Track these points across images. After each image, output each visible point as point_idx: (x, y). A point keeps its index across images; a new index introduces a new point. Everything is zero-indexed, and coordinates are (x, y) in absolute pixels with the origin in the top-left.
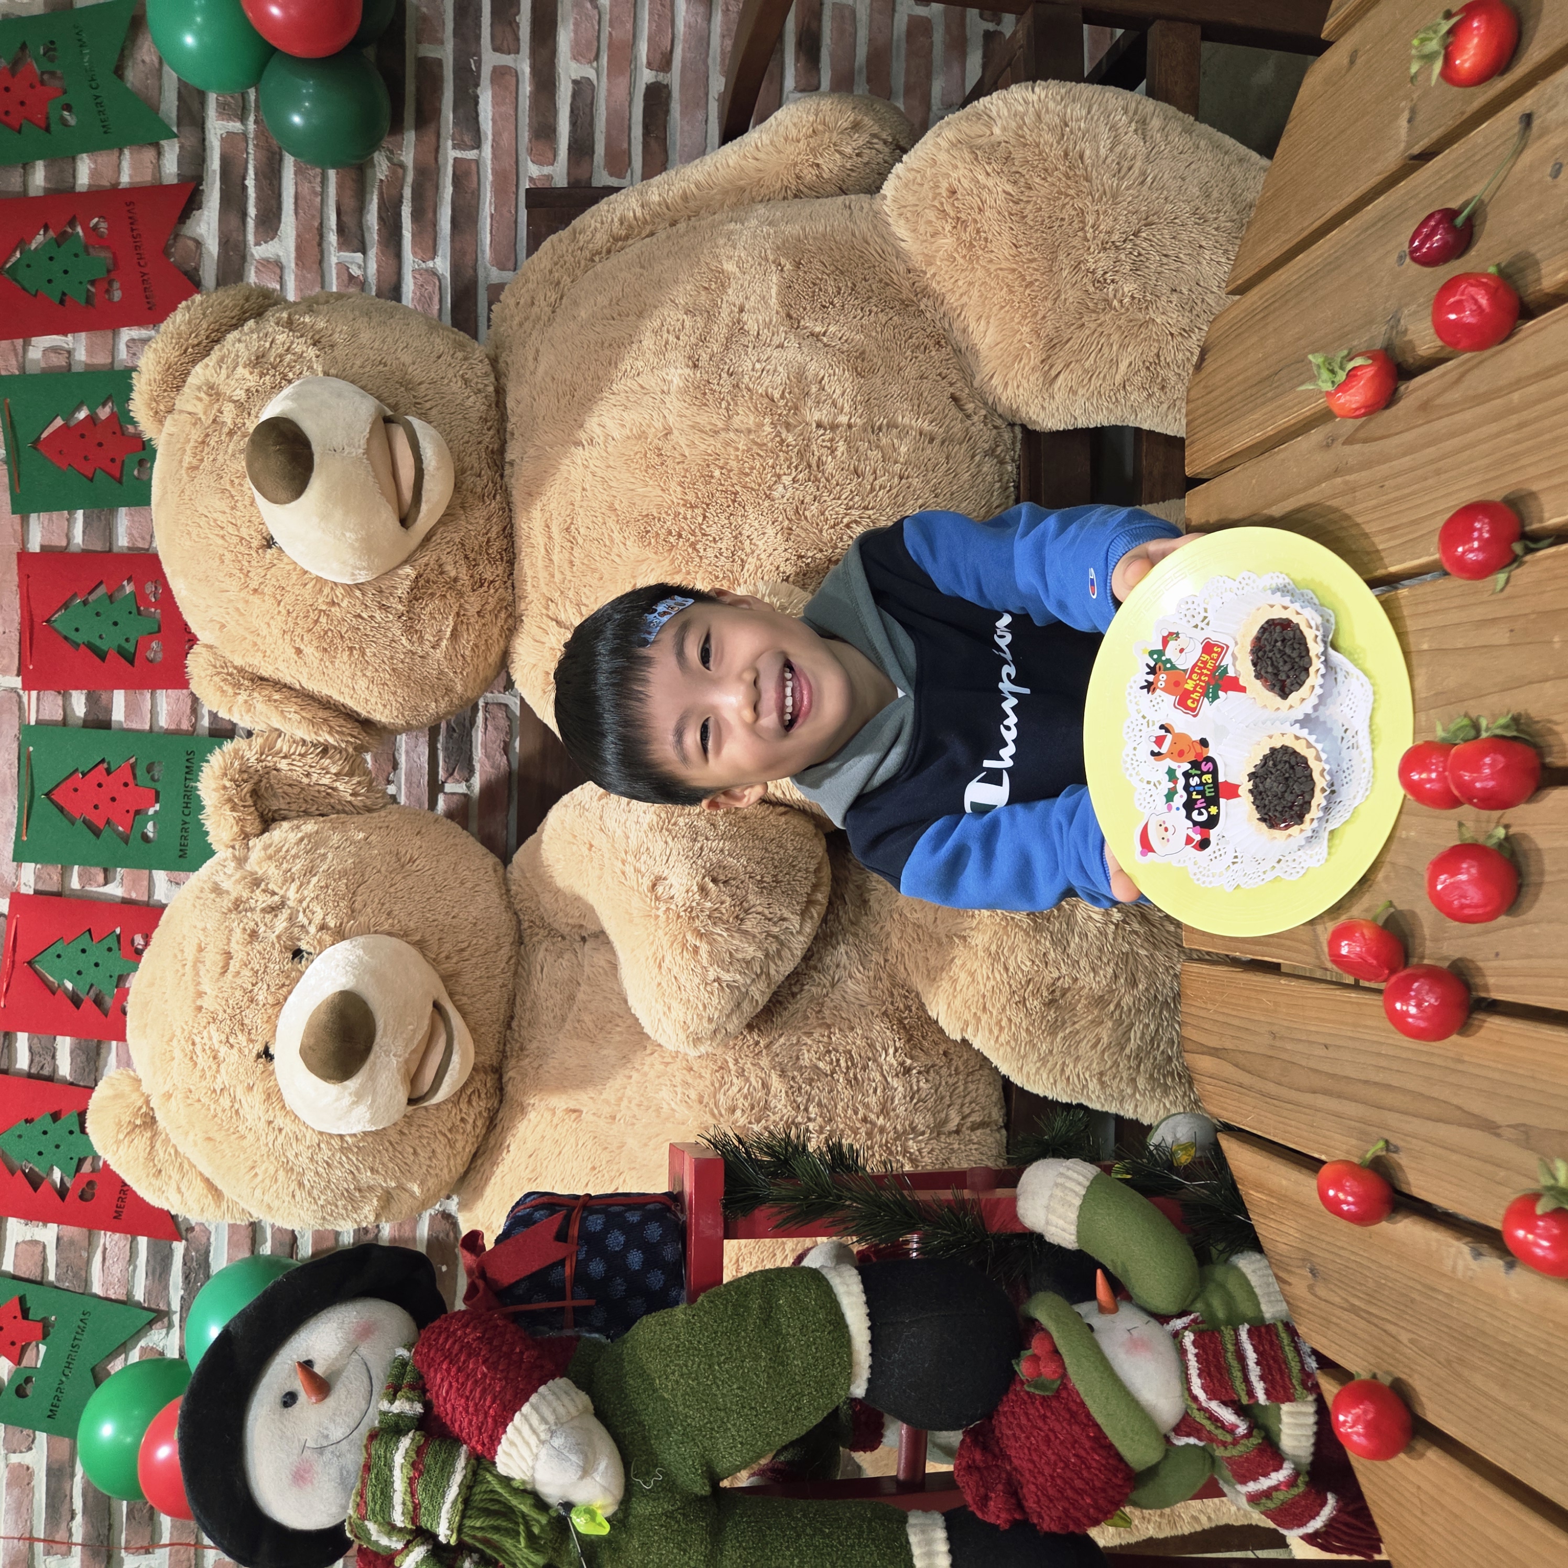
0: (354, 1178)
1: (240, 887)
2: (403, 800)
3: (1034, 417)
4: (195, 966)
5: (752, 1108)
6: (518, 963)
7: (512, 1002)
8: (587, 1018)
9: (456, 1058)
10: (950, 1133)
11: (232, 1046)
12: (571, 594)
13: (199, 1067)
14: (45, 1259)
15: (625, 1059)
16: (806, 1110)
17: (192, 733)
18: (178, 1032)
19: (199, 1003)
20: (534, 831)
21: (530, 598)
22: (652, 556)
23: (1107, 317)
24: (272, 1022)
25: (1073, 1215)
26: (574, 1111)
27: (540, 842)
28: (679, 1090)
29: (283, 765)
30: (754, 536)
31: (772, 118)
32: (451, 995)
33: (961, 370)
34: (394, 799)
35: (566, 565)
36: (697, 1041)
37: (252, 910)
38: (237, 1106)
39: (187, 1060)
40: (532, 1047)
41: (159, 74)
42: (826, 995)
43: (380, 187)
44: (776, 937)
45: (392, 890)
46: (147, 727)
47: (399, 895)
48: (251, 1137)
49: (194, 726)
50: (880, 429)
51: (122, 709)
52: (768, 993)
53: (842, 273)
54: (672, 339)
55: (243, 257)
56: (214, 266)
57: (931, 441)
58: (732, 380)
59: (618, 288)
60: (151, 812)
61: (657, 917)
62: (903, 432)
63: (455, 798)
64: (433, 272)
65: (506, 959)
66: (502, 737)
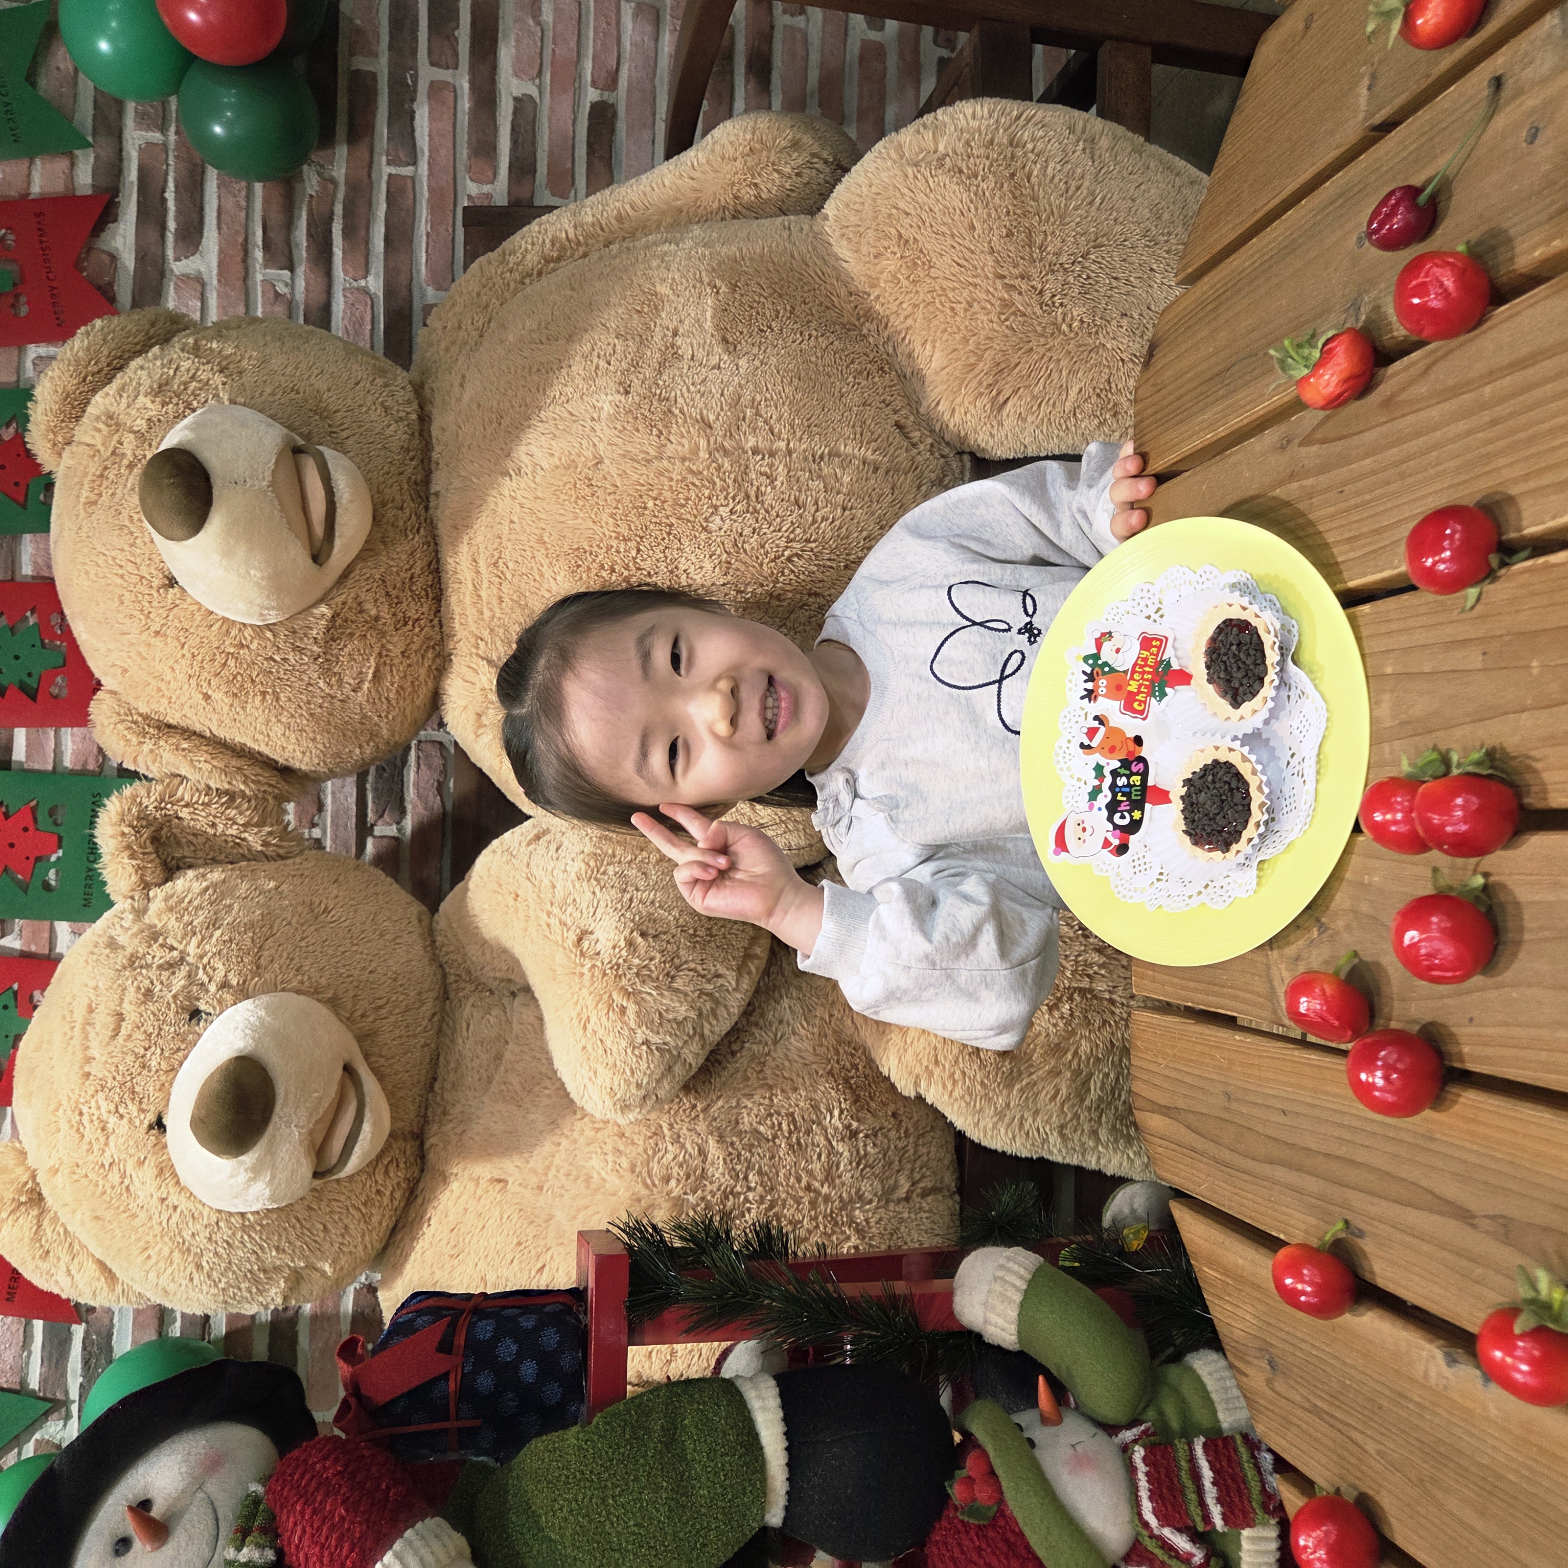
0: (258, 1258)
1: (137, 941)
2: (328, 844)
3: (984, 445)
4: (84, 1029)
5: (688, 1177)
6: (442, 1020)
7: (435, 1062)
8: (514, 1080)
9: (366, 1127)
10: (899, 1202)
11: (122, 1117)
12: (501, 632)
13: (86, 1139)
15: (554, 1124)
16: (746, 1178)
17: (99, 772)
18: (65, 1101)
19: (87, 1069)
20: (462, 879)
21: (458, 637)
23: (1055, 342)
24: (165, 1089)
25: (1013, 1313)
26: (500, 1181)
27: (467, 889)
28: (610, 1158)
29: (185, 813)
30: (691, 570)
32: (367, 1056)
33: (906, 396)
34: (318, 844)
35: (495, 602)
36: (625, 1108)
37: (151, 965)
38: (127, 1182)
39: (73, 1132)
40: (456, 1111)
41: (74, 82)
42: (768, 1054)
43: (310, 203)
44: (710, 995)
45: (303, 944)
46: (50, 767)
47: (311, 948)
48: (143, 1216)
49: (101, 766)
50: (822, 458)
51: (24, 749)
52: (703, 1055)
53: (781, 296)
54: (602, 363)
55: (162, 272)
56: (131, 282)
57: (876, 470)
58: (664, 406)
59: (549, 311)
60: (53, 858)
61: (582, 974)
62: (846, 461)
63: (385, 841)
64: (365, 291)
65: (429, 1015)
66: (436, 776)
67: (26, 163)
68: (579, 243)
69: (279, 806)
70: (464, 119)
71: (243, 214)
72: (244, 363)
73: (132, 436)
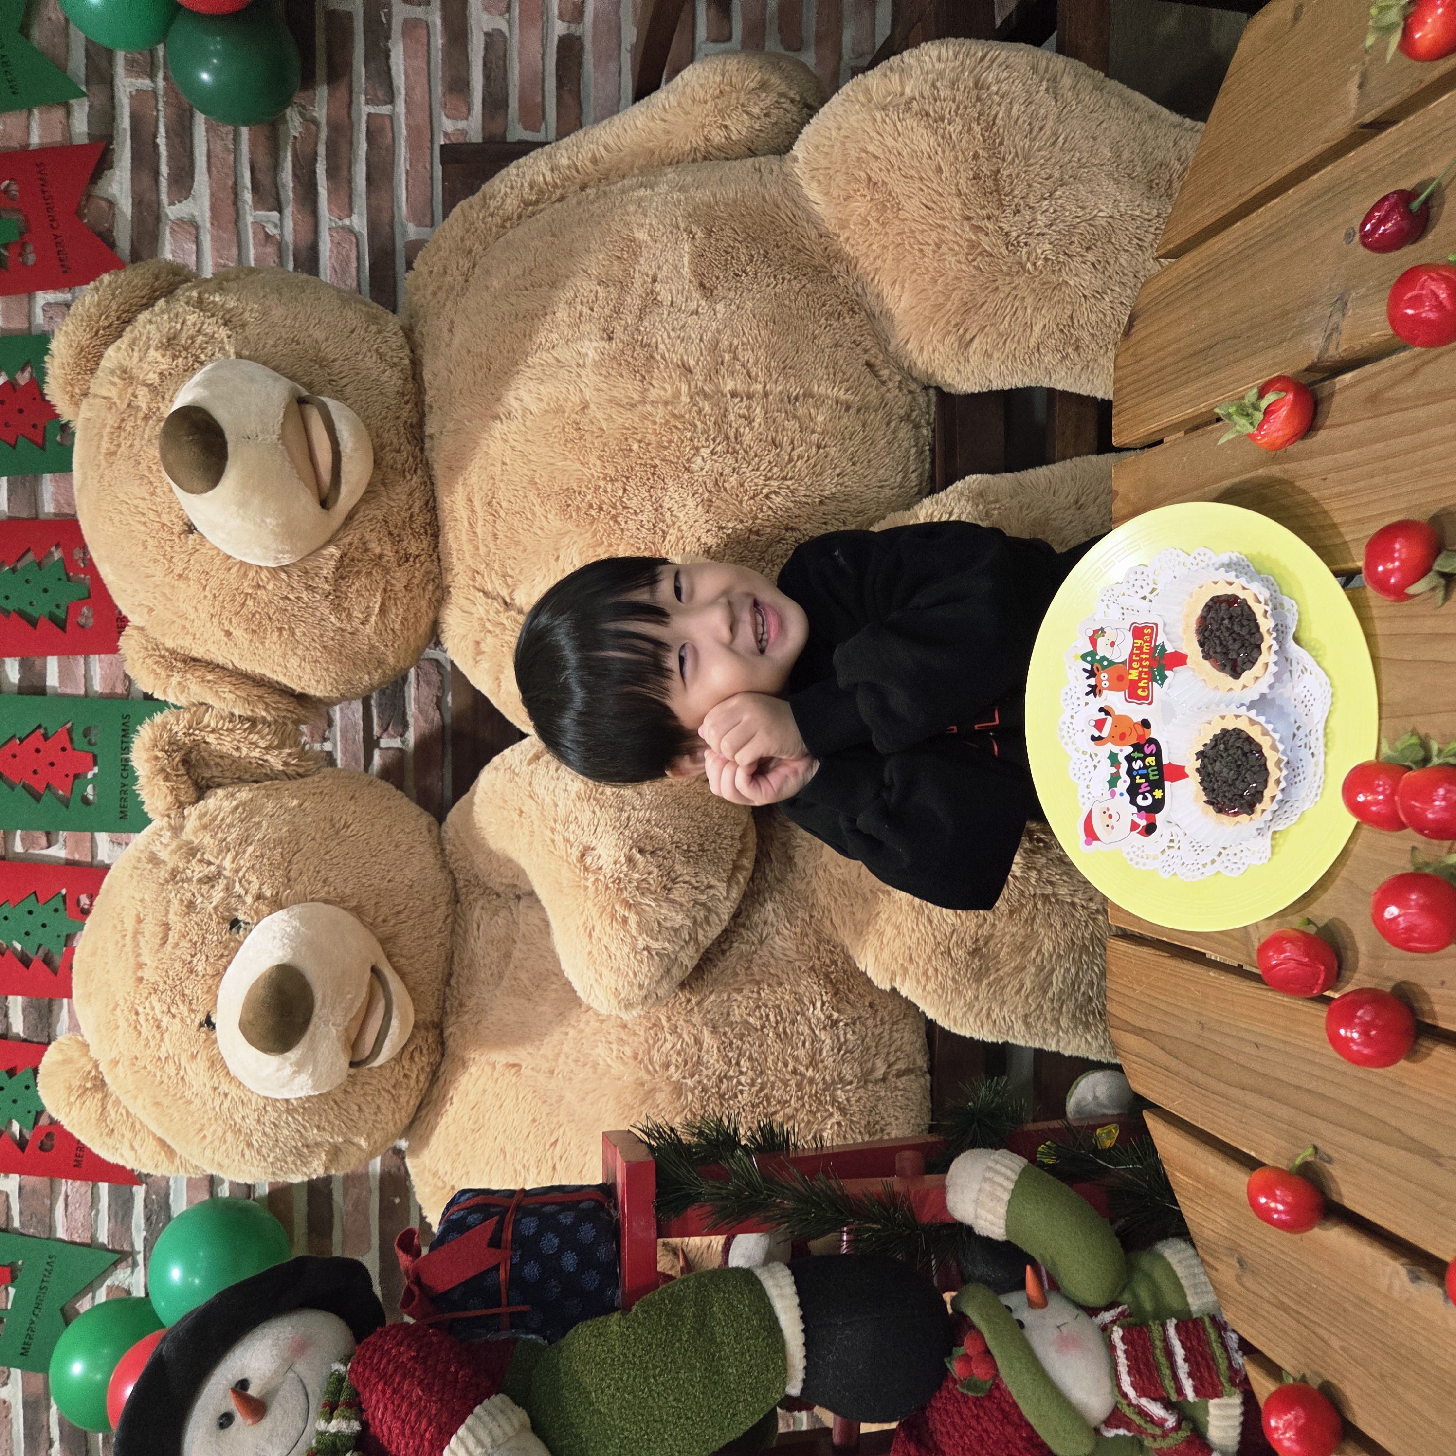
0: (301, 1135)
1: (176, 857)
2: (339, 757)
3: (950, 381)
4: (135, 937)
5: (686, 1064)
6: (455, 921)
7: (450, 960)
8: (523, 975)
9: (395, 1023)
10: (876, 1082)
11: (174, 1016)
12: (496, 566)
13: (143, 1036)
14: (9, 1207)
15: (562, 1016)
16: (738, 1064)
17: (127, 696)
18: (121, 1002)
19: (140, 974)
20: (466, 790)
21: (456, 570)
22: (574, 529)
23: (1020, 281)
24: (212, 992)
25: (1002, 1210)
26: (514, 1065)
28: (614, 1046)
29: (212, 739)
30: (675, 508)
31: (679, 77)
32: (389, 957)
33: (875, 335)
34: (331, 759)
35: (490, 538)
36: (629, 1006)
37: (189, 880)
38: (182, 1073)
39: (131, 1029)
40: (471, 1003)
41: (65, 32)
42: (755, 952)
43: (294, 144)
44: (703, 904)
45: (327, 857)
46: (82, 692)
47: (335, 861)
48: (197, 1102)
49: (128, 690)
50: (796, 398)
51: (56, 675)
52: (697, 957)
53: (754, 239)
54: (586, 310)
55: (158, 217)
56: (129, 227)
57: (848, 409)
58: (645, 352)
59: (530, 258)
60: (90, 775)
61: (586, 888)
62: (820, 401)
63: (391, 752)
64: (350, 230)
65: (442, 918)
66: (435, 691)
67: (25, 114)
68: (555, 186)
69: (297, 730)
70: (437, 56)
71: (232, 157)
72: (247, 315)
73: (145, 389)
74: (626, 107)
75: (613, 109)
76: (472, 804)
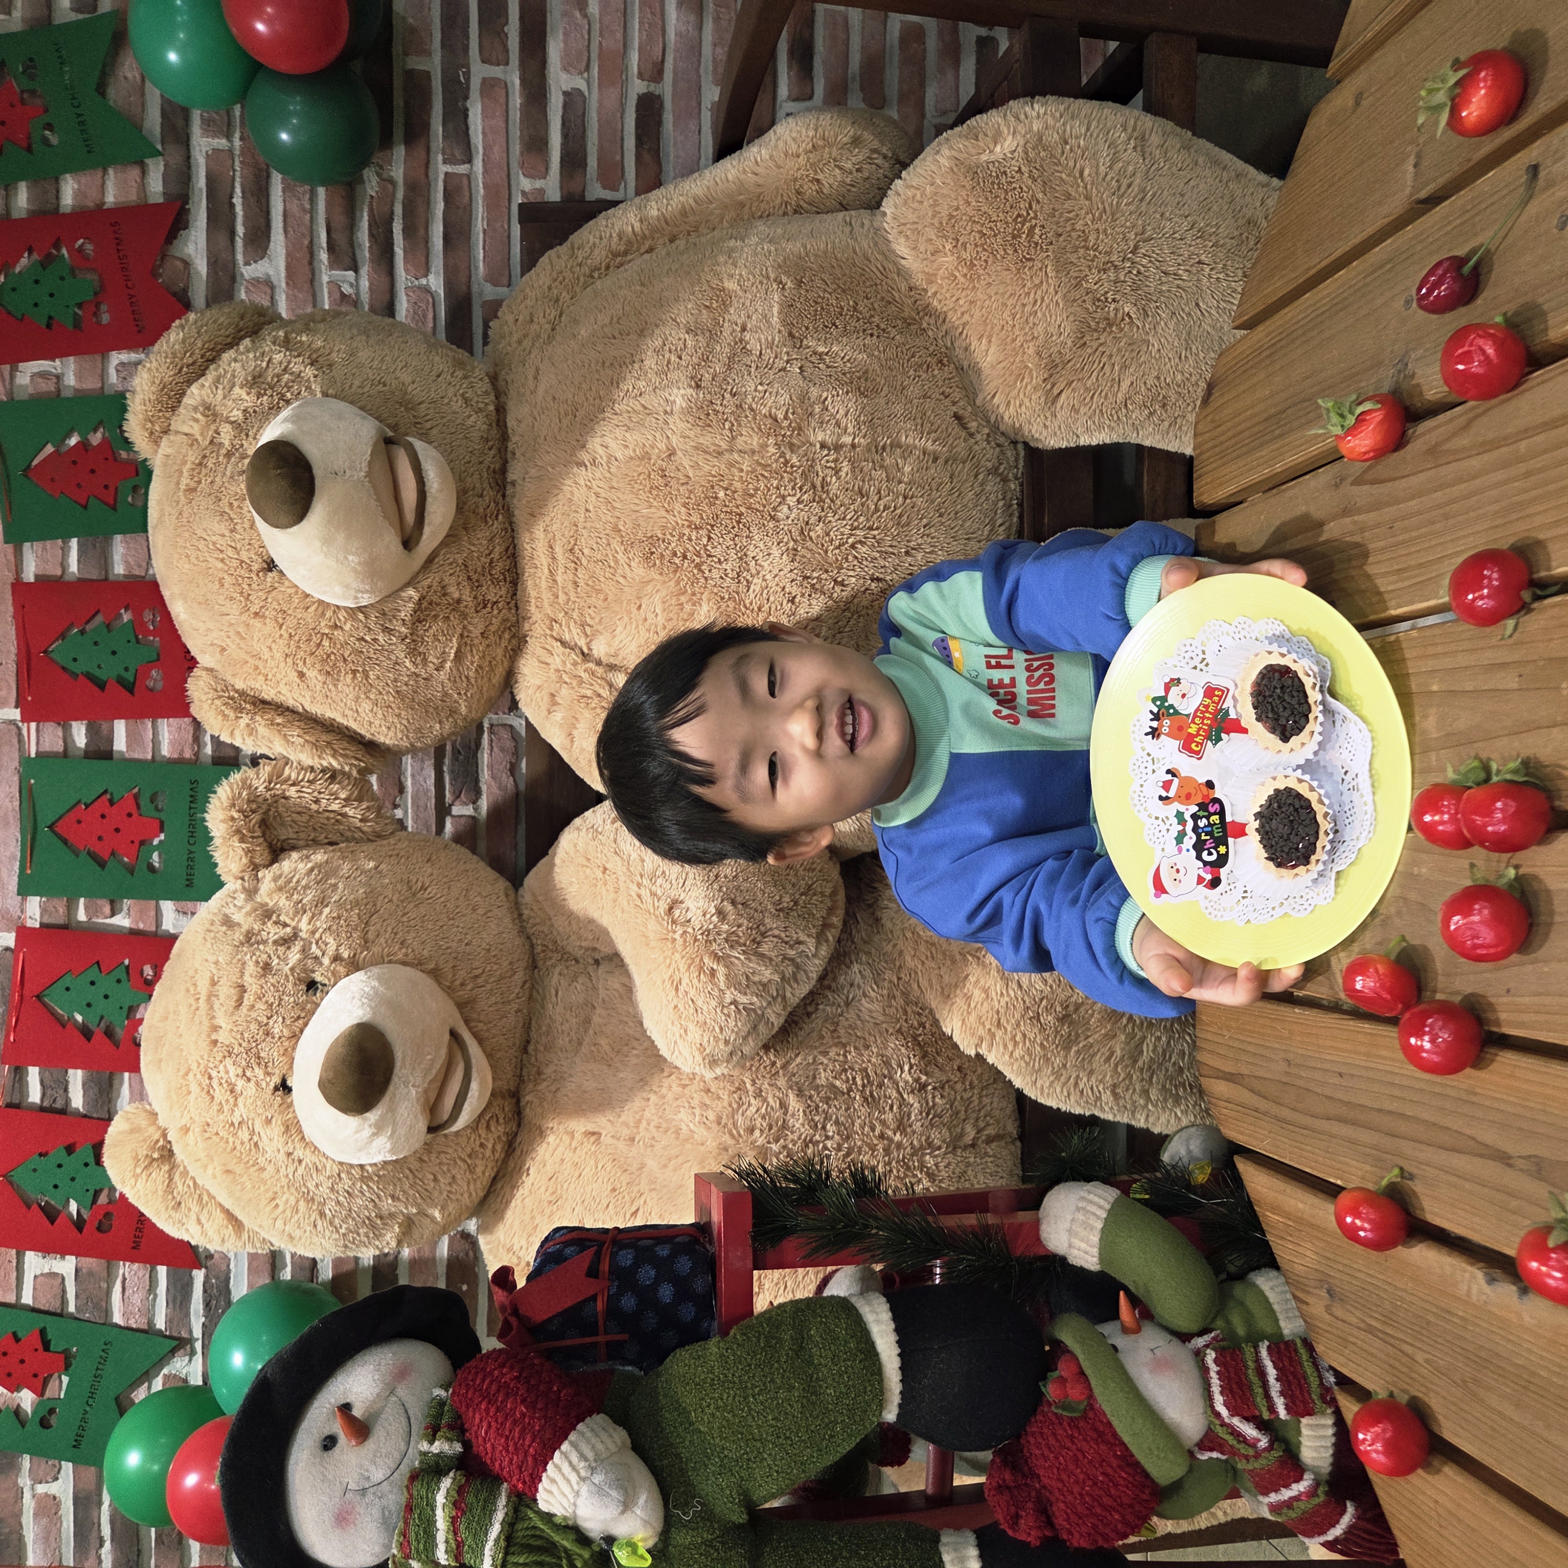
0: (376, 1205)
1: (251, 919)
2: (410, 824)
3: (1036, 435)
4: (208, 1000)
5: (770, 1128)
6: (533, 987)
7: (527, 1027)
8: (603, 1041)
9: (474, 1086)
10: (965, 1148)
12: (575, 615)
13: (217, 1100)
14: (64, 1292)
15: (643, 1082)
16: (824, 1128)
17: (196, 760)
18: (194, 1067)
19: (214, 1037)
20: (546, 853)
21: (534, 619)
22: (657, 577)
23: (1108, 337)
24: (289, 1054)
25: (1095, 1238)
26: (593, 1134)
28: (697, 1111)
29: (292, 792)
30: (759, 557)
31: (771, 133)
32: (467, 1022)
33: (963, 388)
34: (402, 824)
35: (570, 586)
36: (713, 1062)
38: (256, 1138)
39: (204, 1094)
40: (548, 1071)
41: (141, 91)
42: (841, 1014)
43: (371, 203)
44: (792, 960)
45: (405, 919)
46: (149, 757)
47: (412, 923)
48: (270, 1169)
49: (197, 754)
50: (884, 449)
51: (124, 739)
52: (784, 1014)
53: (844, 291)
54: (674, 358)
55: (233, 277)
56: (204, 287)
57: (936, 459)
58: (735, 400)
59: (618, 306)
60: (156, 842)
61: (674, 940)
62: (907, 452)
63: (463, 821)
64: (426, 290)
65: (520, 983)
66: (508, 758)
67: (100, 173)
68: (644, 237)
70: (516, 116)
71: (307, 216)
72: (334, 355)
74: (706, 167)
75: (692, 169)
76: (553, 865)
